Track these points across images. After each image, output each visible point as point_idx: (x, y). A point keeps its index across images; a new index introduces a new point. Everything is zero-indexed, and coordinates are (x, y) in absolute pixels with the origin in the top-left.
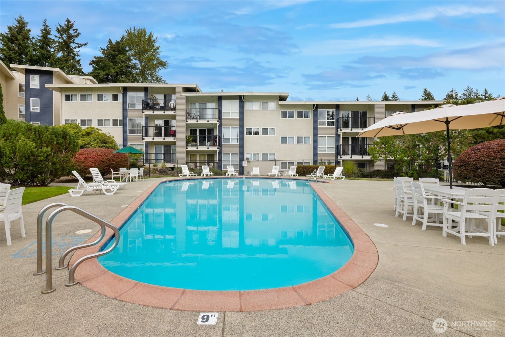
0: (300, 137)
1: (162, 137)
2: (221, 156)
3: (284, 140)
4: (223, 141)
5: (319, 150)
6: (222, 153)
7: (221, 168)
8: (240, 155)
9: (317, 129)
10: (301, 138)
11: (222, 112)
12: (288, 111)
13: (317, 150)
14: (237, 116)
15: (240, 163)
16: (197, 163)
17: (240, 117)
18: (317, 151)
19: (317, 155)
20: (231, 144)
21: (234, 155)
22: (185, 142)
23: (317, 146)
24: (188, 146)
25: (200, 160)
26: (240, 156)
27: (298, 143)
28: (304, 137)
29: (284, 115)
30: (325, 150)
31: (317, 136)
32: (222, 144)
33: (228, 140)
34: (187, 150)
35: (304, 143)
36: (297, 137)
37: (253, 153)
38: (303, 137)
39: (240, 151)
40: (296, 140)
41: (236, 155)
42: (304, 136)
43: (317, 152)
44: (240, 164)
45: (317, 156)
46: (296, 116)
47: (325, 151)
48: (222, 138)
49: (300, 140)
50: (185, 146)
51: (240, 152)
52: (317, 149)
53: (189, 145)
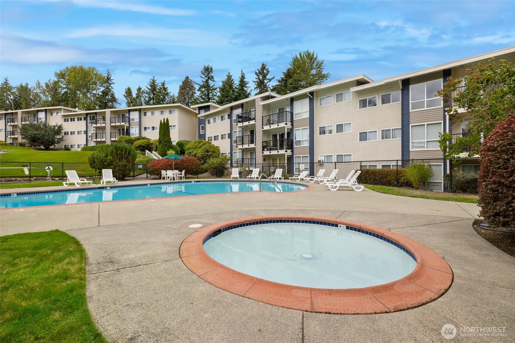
0: (386, 130)
1: (254, 143)
2: (293, 159)
3: (363, 136)
4: (295, 143)
5: (412, 146)
6: (294, 156)
7: (294, 171)
8: (310, 157)
9: (409, 115)
10: (387, 132)
11: (294, 113)
12: (367, 98)
13: (409, 146)
14: (307, 115)
15: (310, 166)
16: (277, 166)
17: (310, 116)
18: (409, 148)
19: (409, 153)
20: (301, 146)
21: (305, 157)
22: (262, 148)
23: (409, 141)
24: (264, 151)
25: (279, 164)
26: (310, 159)
27: (383, 138)
28: (392, 130)
29: (363, 104)
30: (423, 145)
31: (409, 125)
32: (294, 146)
33: (299, 142)
34: (263, 154)
35: (392, 138)
36: (381, 131)
37: (326, 155)
38: (390, 130)
39: (310, 153)
40: (379, 135)
41: (307, 158)
42: (391, 128)
43: (409, 150)
44: (310, 168)
45: (409, 155)
46: (379, 103)
47: (424, 147)
48: (294, 140)
49: (385, 134)
50: (262, 151)
51: (310, 155)
52: (409, 144)
53: (265, 149)
